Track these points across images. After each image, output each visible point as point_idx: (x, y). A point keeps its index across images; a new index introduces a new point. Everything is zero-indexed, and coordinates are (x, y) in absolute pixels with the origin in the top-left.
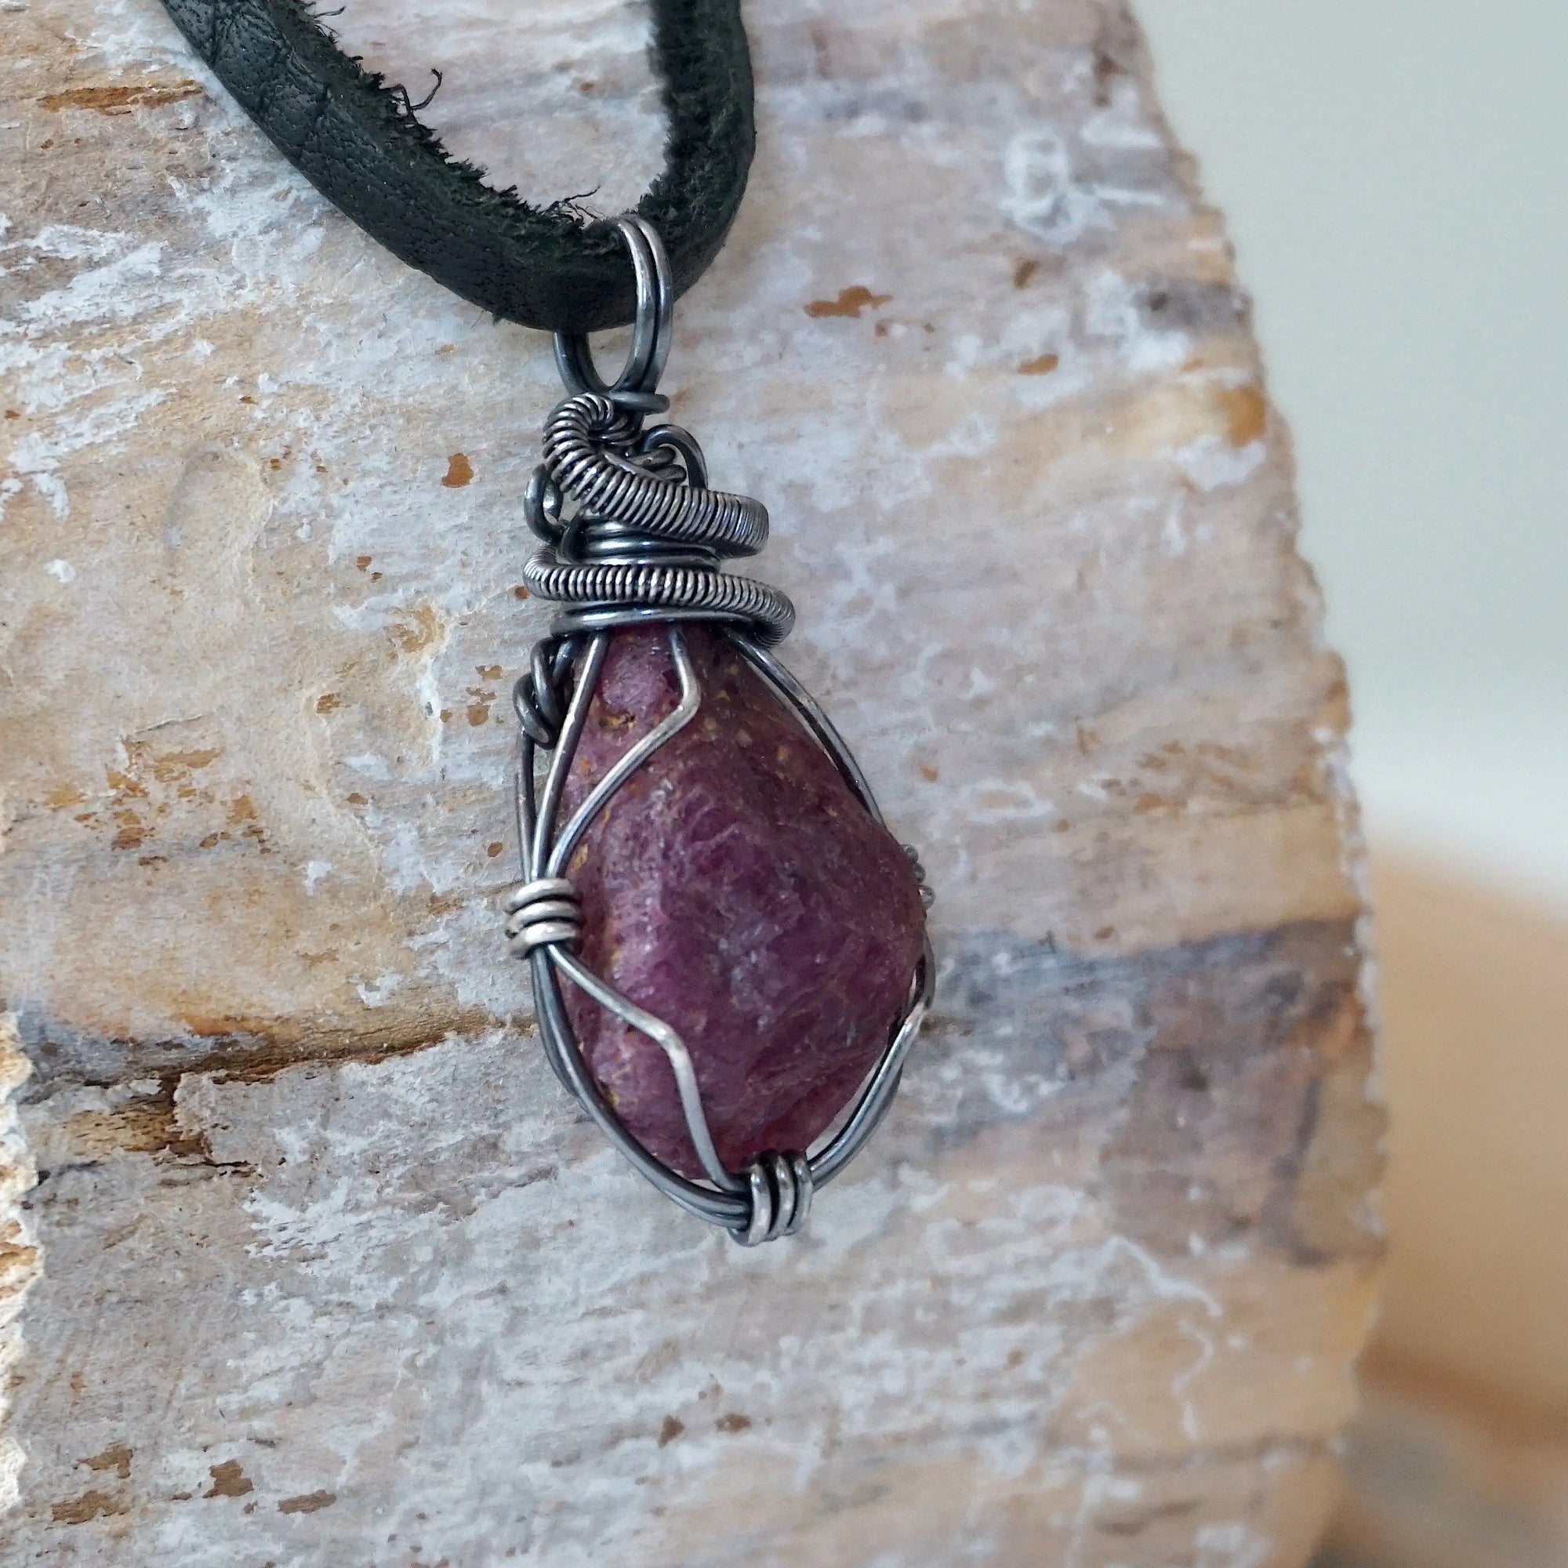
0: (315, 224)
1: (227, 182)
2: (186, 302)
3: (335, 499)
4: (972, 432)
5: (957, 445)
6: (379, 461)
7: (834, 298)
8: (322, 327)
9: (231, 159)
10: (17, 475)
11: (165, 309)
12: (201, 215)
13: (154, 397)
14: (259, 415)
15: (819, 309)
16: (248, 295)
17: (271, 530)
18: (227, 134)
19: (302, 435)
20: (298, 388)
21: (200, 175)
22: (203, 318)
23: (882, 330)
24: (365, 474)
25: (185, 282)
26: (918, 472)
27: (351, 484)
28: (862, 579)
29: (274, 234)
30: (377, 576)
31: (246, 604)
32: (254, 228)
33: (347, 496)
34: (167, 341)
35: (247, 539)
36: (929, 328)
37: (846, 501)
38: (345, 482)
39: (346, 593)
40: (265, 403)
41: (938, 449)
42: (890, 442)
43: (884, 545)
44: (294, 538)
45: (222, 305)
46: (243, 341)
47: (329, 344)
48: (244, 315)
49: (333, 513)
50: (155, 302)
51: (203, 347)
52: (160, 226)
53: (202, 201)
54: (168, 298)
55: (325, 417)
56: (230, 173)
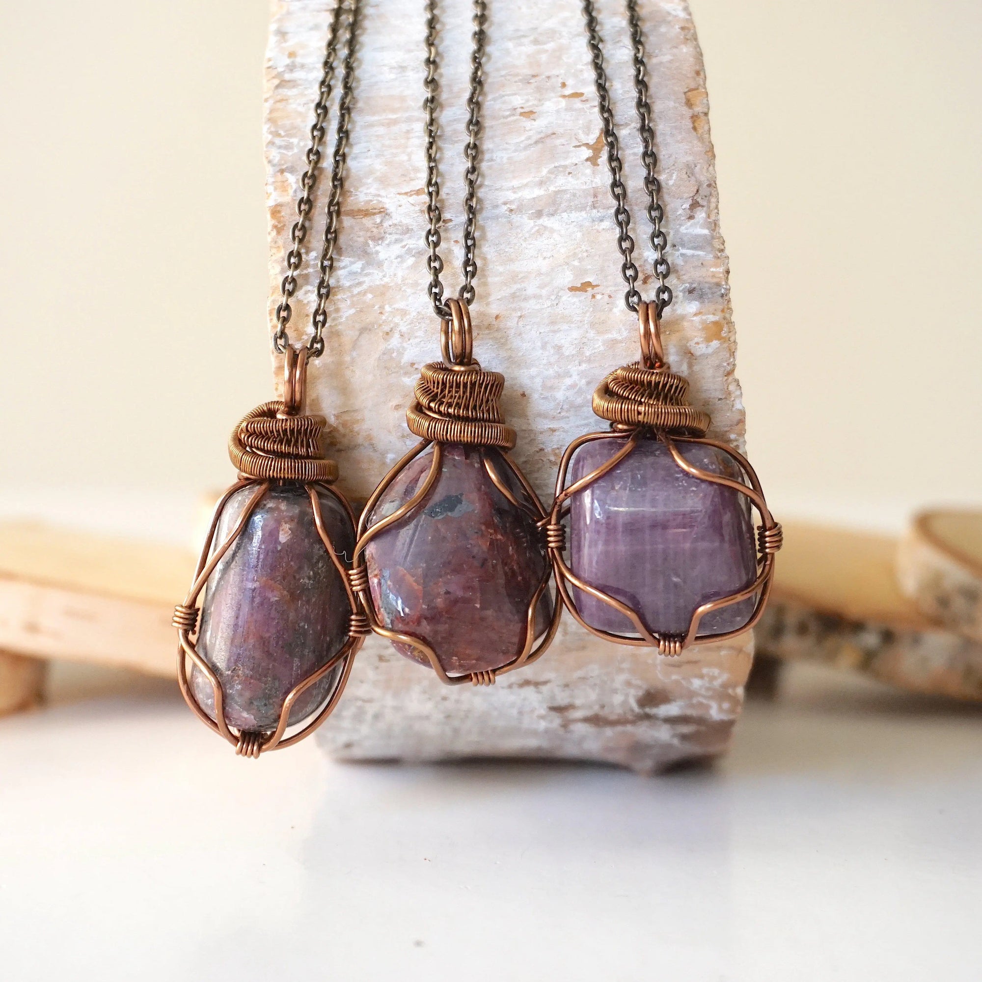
0: (413, 256)
1: (387, 242)
2: (366, 282)
3: (405, 345)
4: (619, 331)
5: (614, 335)
6: (420, 333)
7: (579, 285)
8: (408, 290)
9: (390, 234)
10: (306, 334)
11: (360, 284)
12: (377, 252)
13: (352, 311)
14: (384, 318)
15: (572, 289)
16: (386, 280)
17: (384, 354)
18: (390, 226)
19: (397, 325)
20: (398, 310)
21: (379, 239)
22: (370, 287)
23: (593, 296)
24: (416, 337)
25: (367, 275)
26: (600, 344)
27: (411, 341)
28: (575, 377)
29: (399, 260)
30: (416, 369)
31: (374, 376)
32: (393, 257)
33: (408, 344)
34: (359, 293)
35: (377, 356)
36: (610, 297)
37: (574, 352)
38: (409, 340)
39: (406, 374)
40: (387, 314)
41: (609, 336)
42: (592, 334)
43: (584, 366)
44: (391, 357)
45: (378, 283)
46: (383, 294)
47: (410, 295)
48: (384, 286)
49: (404, 349)
50: (357, 281)
51: (370, 296)
52: (363, 256)
53: (378, 248)
54: (361, 280)
55: (405, 320)
56: (389, 238)
